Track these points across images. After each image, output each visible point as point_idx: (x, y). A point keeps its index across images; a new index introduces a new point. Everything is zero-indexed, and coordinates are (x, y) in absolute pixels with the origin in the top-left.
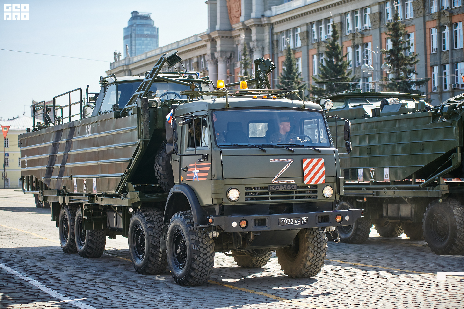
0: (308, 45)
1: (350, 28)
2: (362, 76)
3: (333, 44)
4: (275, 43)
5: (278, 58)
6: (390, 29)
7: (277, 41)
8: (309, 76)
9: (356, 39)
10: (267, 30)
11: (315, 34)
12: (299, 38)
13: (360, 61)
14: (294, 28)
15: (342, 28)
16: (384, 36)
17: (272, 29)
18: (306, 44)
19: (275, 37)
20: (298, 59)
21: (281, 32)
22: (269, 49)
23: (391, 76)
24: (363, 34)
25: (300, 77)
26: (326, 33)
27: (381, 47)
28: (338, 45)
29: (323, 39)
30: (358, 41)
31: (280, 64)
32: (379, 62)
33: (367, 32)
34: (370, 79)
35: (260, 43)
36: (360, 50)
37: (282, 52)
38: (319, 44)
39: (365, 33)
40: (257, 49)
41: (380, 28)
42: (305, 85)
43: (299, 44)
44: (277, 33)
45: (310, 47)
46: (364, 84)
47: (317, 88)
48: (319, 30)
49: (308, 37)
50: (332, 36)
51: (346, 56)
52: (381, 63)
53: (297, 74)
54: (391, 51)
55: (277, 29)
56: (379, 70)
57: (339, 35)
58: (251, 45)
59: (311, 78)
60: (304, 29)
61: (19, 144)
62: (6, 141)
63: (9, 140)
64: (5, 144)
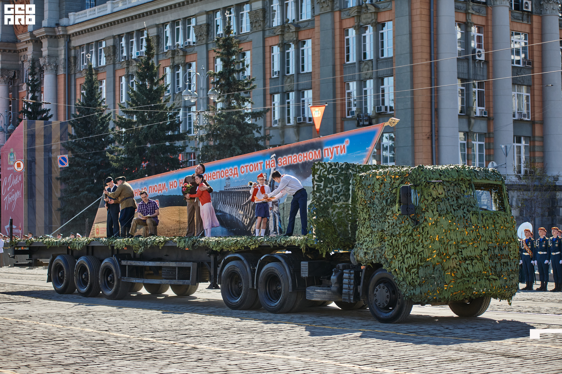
0: (114, 64)
1: (169, 44)
2: (182, 105)
3: (147, 63)
4: (72, 60)
5: (75, 80)
6: (220, 47)
7: (75, 58)
8: (114, 103)
9: (176, 58)
10: (62, 43)
11: (125, 49)
12: (103, 54)
13: (181, 86)
14: (97, 42)
15: (158, 43)
16: (212, 55)
17: (69, 42)
18: (112, 62)
19: (73, 53)
20: (101, 82)
21: (80, 46)
22: (65, 68)
23: (219, 106)
24: (186, 50)
25: (103, 104)
26: (138, 49)
27: (208, 69)
28: (153, 64)
29: (134, 56)
30: (178, 60)
31: (78, 87)
32: (205, 87)
33: (191, 49)
34: (194, 109)
35: (53, 60)
36: (180, 71)
37: (80, 72)
38: (129, 62)
39: (188, 50)
40: (49, 68)
41: (207, 44)
42: (109, 114)
43: (103, 62)
44: (75, 48)
45: (117, 66)
46: (185, 114)
47: (125, 119)
48: (129, 45)
49: (114, 53)
50: (147, 53)
51: (163, 79)
52: (208, 89)
53: (100, 101)
54: (220, 74)
55: (76, 42)
56: (205, 96)
57: (154, 51)
58: (42, 62)
59: (117, 106)
60: (111, 42)
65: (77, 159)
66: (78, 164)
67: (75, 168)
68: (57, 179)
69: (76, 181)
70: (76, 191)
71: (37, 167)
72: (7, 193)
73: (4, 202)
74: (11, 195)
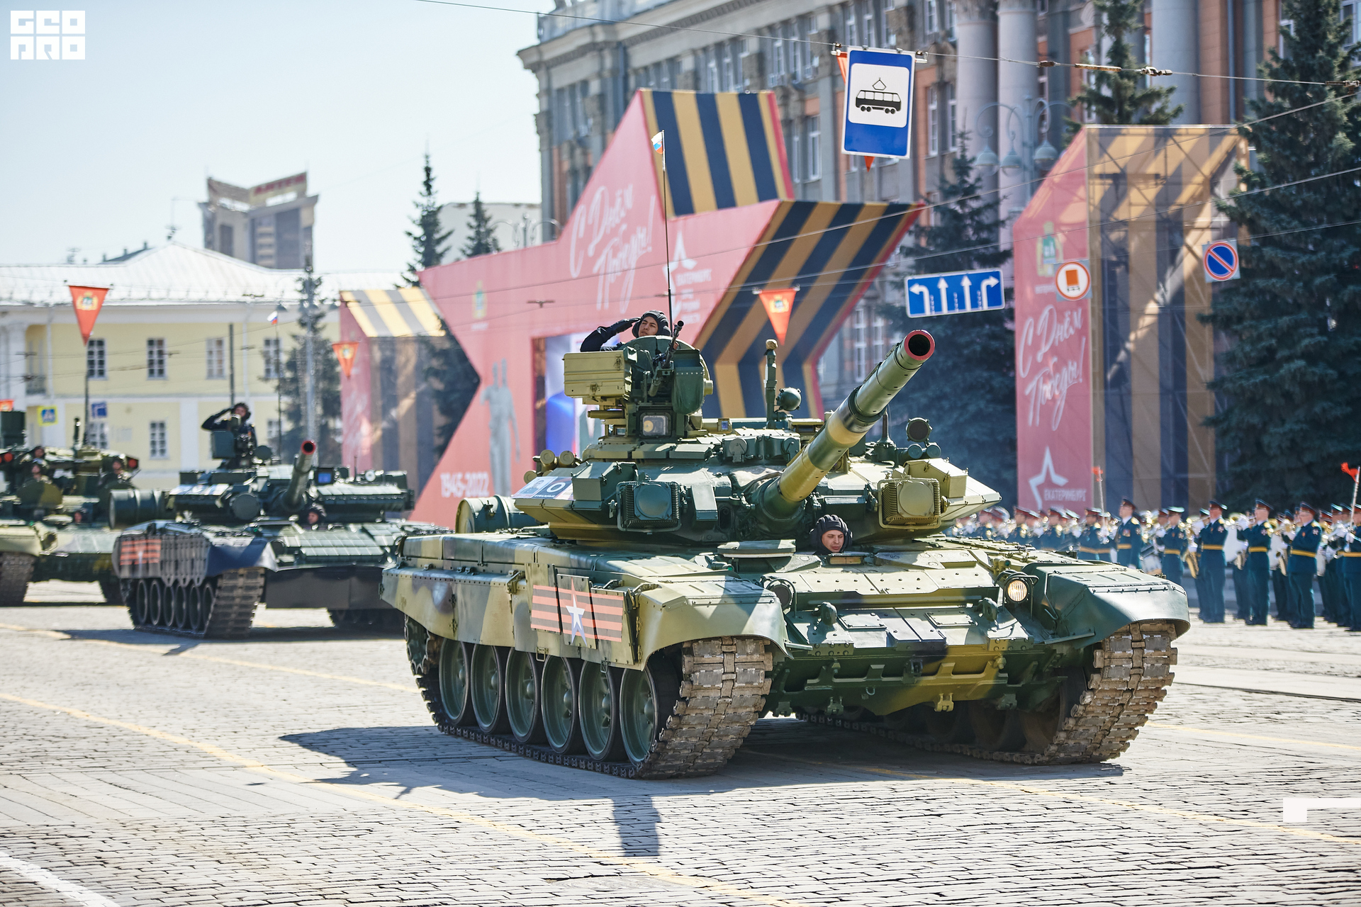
25: (1355, 63)
31: (1270, 7)
53: (1343, 51)
61: (151, 363)
62: (96, 349)
63: (108, 348)
64: (91, 363)
65: (1268, 252)
66: (1272, 270)
67: (1261, 283)
68: (1203, 319)
69: (1265, 327)
70: (1267, 360)
71: (1133, 280)
72: (1036, 368)
73: (1027, 399)
74: (1047, 377)
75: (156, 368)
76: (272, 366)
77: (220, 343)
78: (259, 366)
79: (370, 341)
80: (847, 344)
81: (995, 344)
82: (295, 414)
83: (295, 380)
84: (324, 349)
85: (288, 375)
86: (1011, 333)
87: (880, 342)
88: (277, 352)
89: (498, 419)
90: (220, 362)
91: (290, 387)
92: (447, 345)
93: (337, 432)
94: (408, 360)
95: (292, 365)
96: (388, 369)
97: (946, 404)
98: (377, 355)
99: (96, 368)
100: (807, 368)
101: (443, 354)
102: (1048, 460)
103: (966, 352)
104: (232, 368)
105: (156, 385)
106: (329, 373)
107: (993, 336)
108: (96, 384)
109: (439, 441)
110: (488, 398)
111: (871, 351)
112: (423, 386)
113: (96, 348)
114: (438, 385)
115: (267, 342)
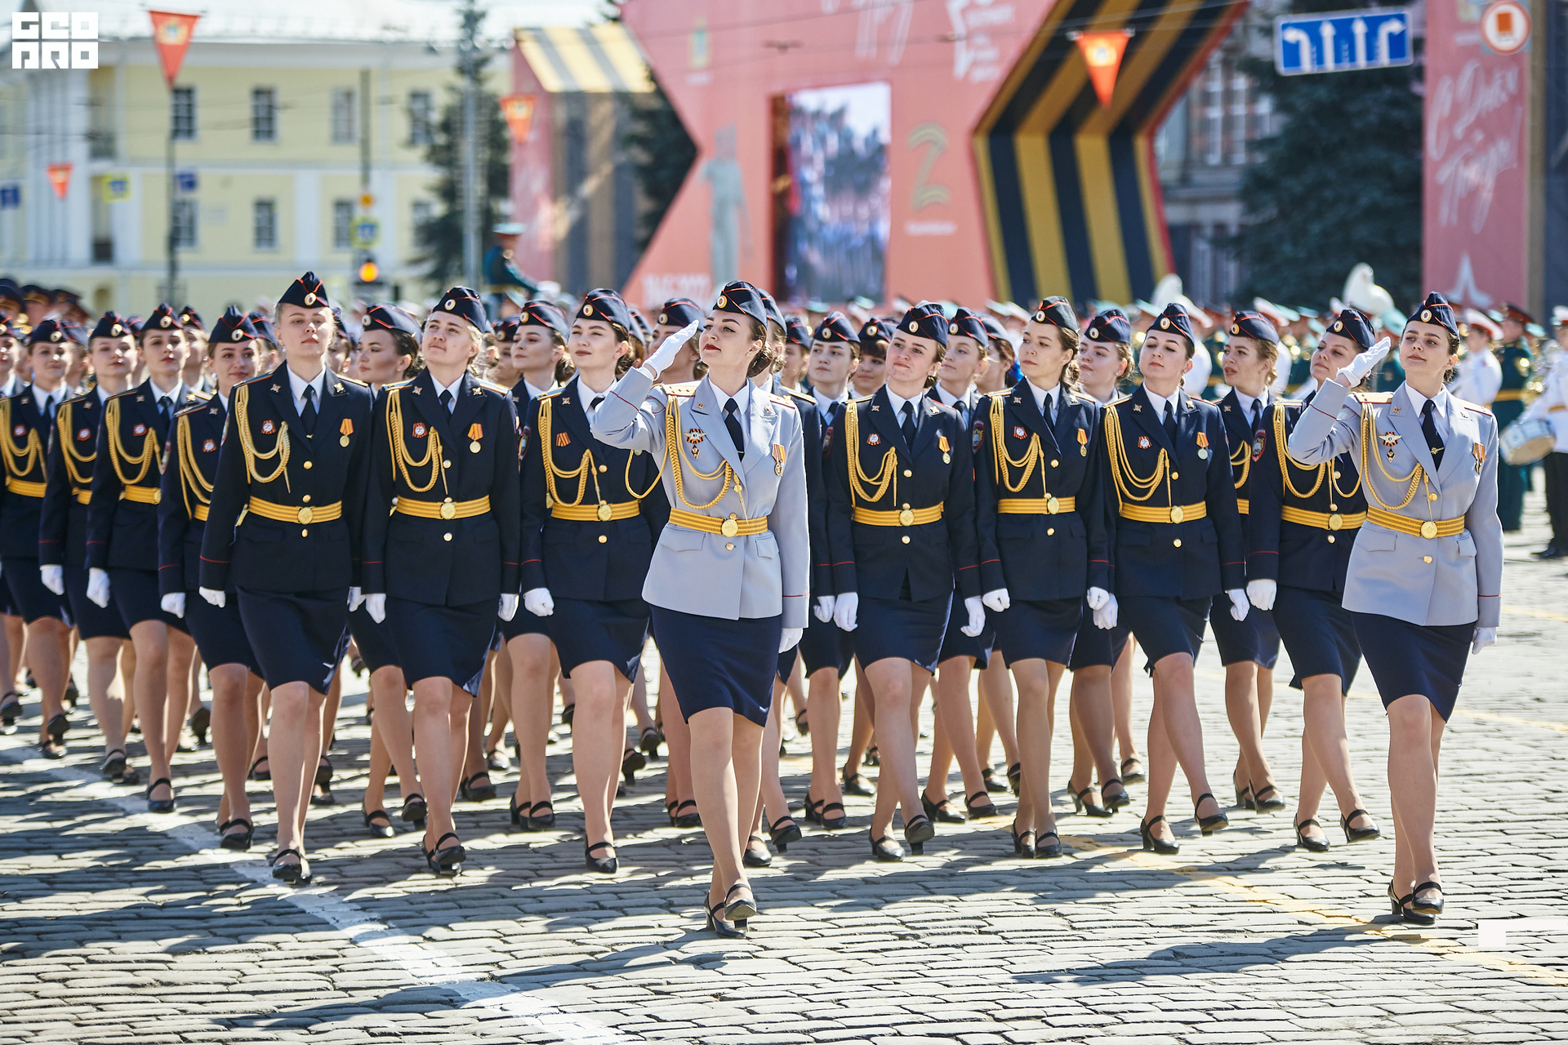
61: (257, 121)
62: (184, 101)
63: (200, 97)
64: (177, 119)
72: (1453, 147)
73: (1439, 189)
74: (1467, 160)
75: (264, 126)
76: (420, 128)
77: (349, 95)
78: (401, 127)
79: (551, 97)
80: (1196, 112)
81: (1397, 114)
82: (450, 192)
83: (450, 147)
84: (491, 106)
85: (441, 139)
86: (1419, 99)
87: (1240, 110)
88: (428, 108)
89: (721, 205)
90: (350, 121)
91: (444, 156)
92: (655, 104)
93: (505, 218)
94: (603, 124)
95: (446, 127)
96: (575, 135)
97: (1328, 194)
98: (561, 114)
99: (183, 125)
100: (1141, 144)
101: (648, 115)
102: (1466, 272)
103: (1358, 124)
104: (366, 128)
105: (263, 150)
106: (496, 137)
107: (1394, 103)
108: (183, 148)
109: (641, 233)
110: (711, 177)
111: (1229, 122)
112: (622, 158)
113: (183, 96)
114: (641, 156)
115: (416, 96)
